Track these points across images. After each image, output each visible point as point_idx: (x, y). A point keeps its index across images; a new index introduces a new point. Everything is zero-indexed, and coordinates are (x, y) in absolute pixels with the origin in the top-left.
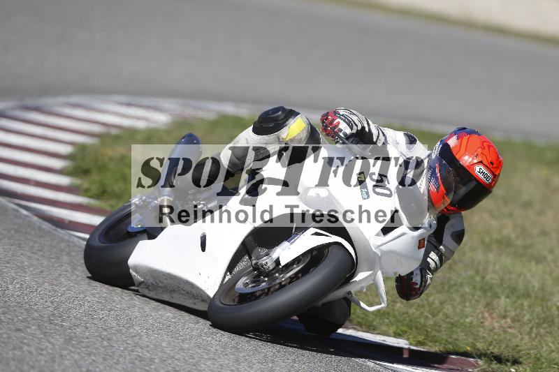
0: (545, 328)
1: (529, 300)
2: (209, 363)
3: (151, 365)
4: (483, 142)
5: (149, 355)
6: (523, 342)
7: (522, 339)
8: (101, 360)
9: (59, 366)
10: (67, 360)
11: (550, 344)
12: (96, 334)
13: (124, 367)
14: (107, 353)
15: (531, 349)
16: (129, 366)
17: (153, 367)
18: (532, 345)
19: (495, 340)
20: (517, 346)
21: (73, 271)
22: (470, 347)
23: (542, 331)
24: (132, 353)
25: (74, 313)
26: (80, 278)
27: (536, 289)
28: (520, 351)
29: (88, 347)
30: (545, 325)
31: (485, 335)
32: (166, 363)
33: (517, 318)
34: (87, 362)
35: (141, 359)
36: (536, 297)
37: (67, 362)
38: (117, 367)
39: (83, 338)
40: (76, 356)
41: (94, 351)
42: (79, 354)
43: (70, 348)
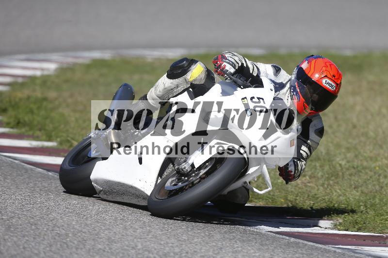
0: (332, 180)
1: (319, 162)
2: (106, 232)
3: (67, 238)
4: (326, 63)
5: (64, 232)
6: (319, 191)
7: (318, 190)
8: (32, 239)
9: (4, 247)
10: (9, 242)
11: (338, 191)
12: (27, 222)
13: (49, 242)
14: (35, 234)
15: (326, 196)
16: (52, 241)
17: (68, 239)
18: (326, 192)
19: (300, 192)
20: (316, 195)
21: (4, 180)
22: (284, 199)
23: (331, 182)
24: (52, 232)
25: (9, 209)
26: (10, 184)
27: (323, 154)
28: (318, 198)
29: (22, 231)
30: (333, 178)
31: (293, 190)
32: (77, 236)
33: (313, 176)
34: (23, 242)
35: (59, 235)
36: (324, 160)
37: (9, 244)
38: (44, 242)
39: (17, 225)
40: (15, 239)
41: (27, 233)
42: (16, 237)
43: (10, 234)
